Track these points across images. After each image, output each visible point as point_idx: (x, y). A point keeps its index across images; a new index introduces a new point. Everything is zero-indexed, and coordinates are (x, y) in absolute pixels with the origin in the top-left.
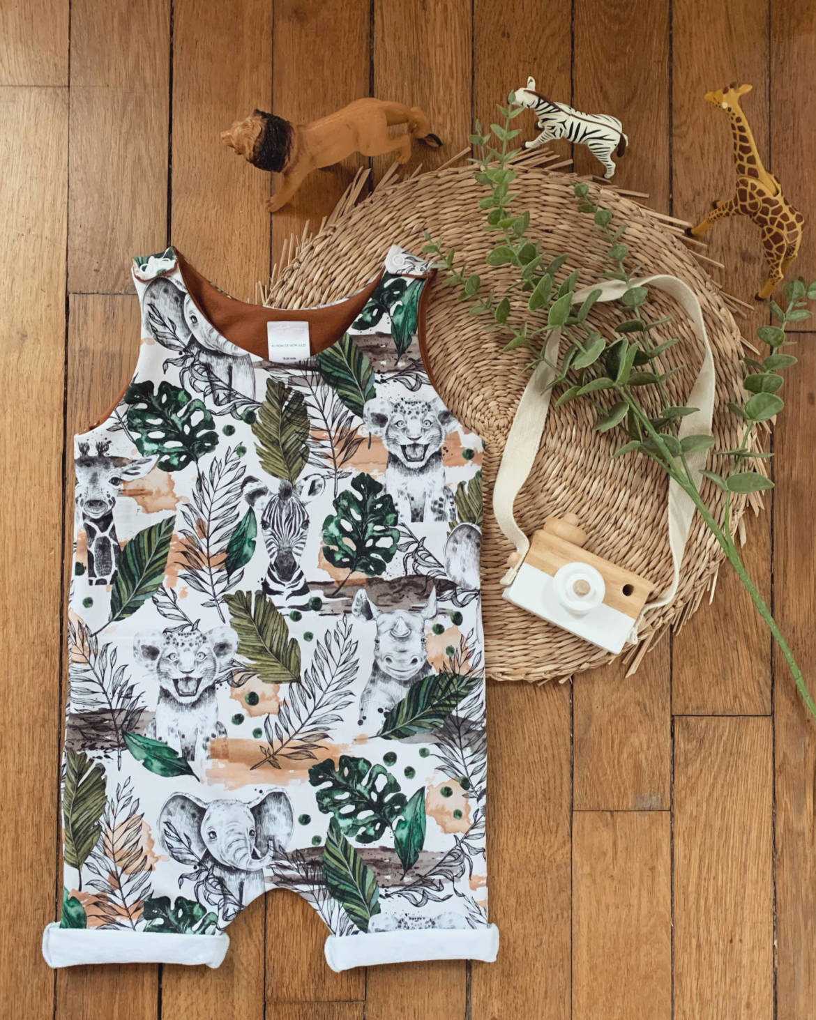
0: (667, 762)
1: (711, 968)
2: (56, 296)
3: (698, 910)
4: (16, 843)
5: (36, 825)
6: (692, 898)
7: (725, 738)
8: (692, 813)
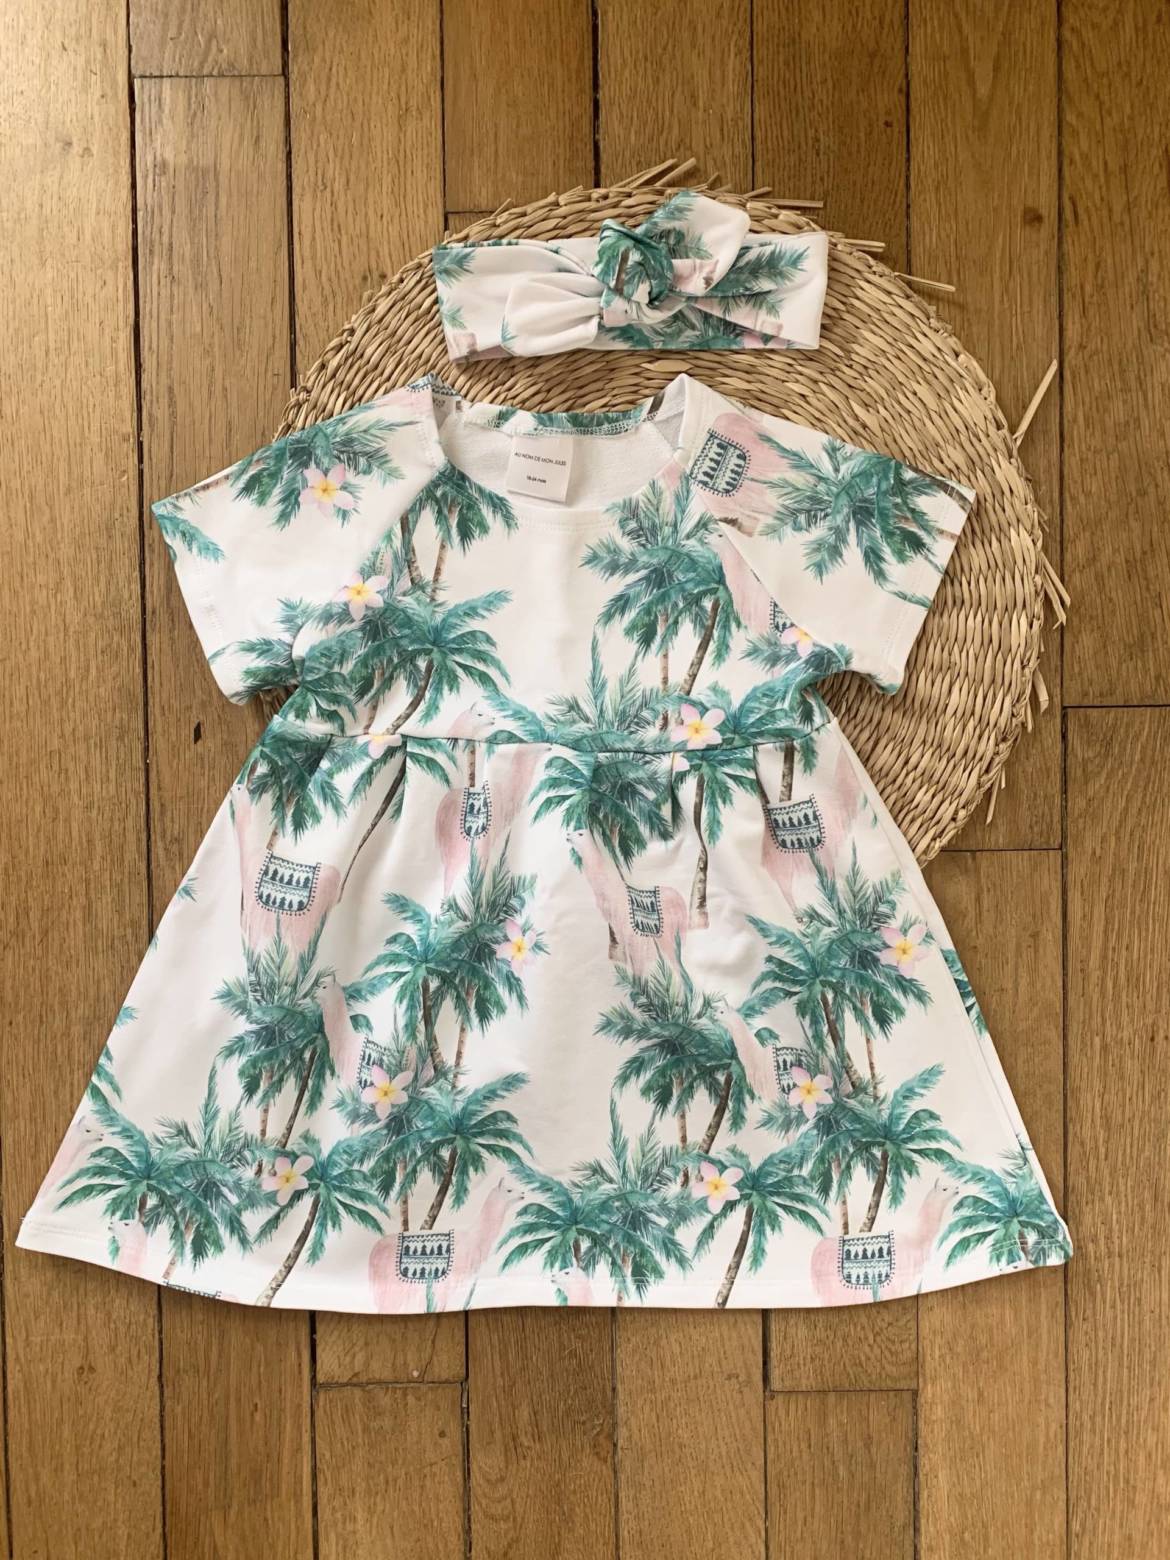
0: (1056, 777)
1: (1122, 1078)
2: (114, 81)
3: (1103, 994)
4: (89, 912)
5: (117, 885)
6: (1095, 976)
7: (1143, 738)
8: (1094, 853)
